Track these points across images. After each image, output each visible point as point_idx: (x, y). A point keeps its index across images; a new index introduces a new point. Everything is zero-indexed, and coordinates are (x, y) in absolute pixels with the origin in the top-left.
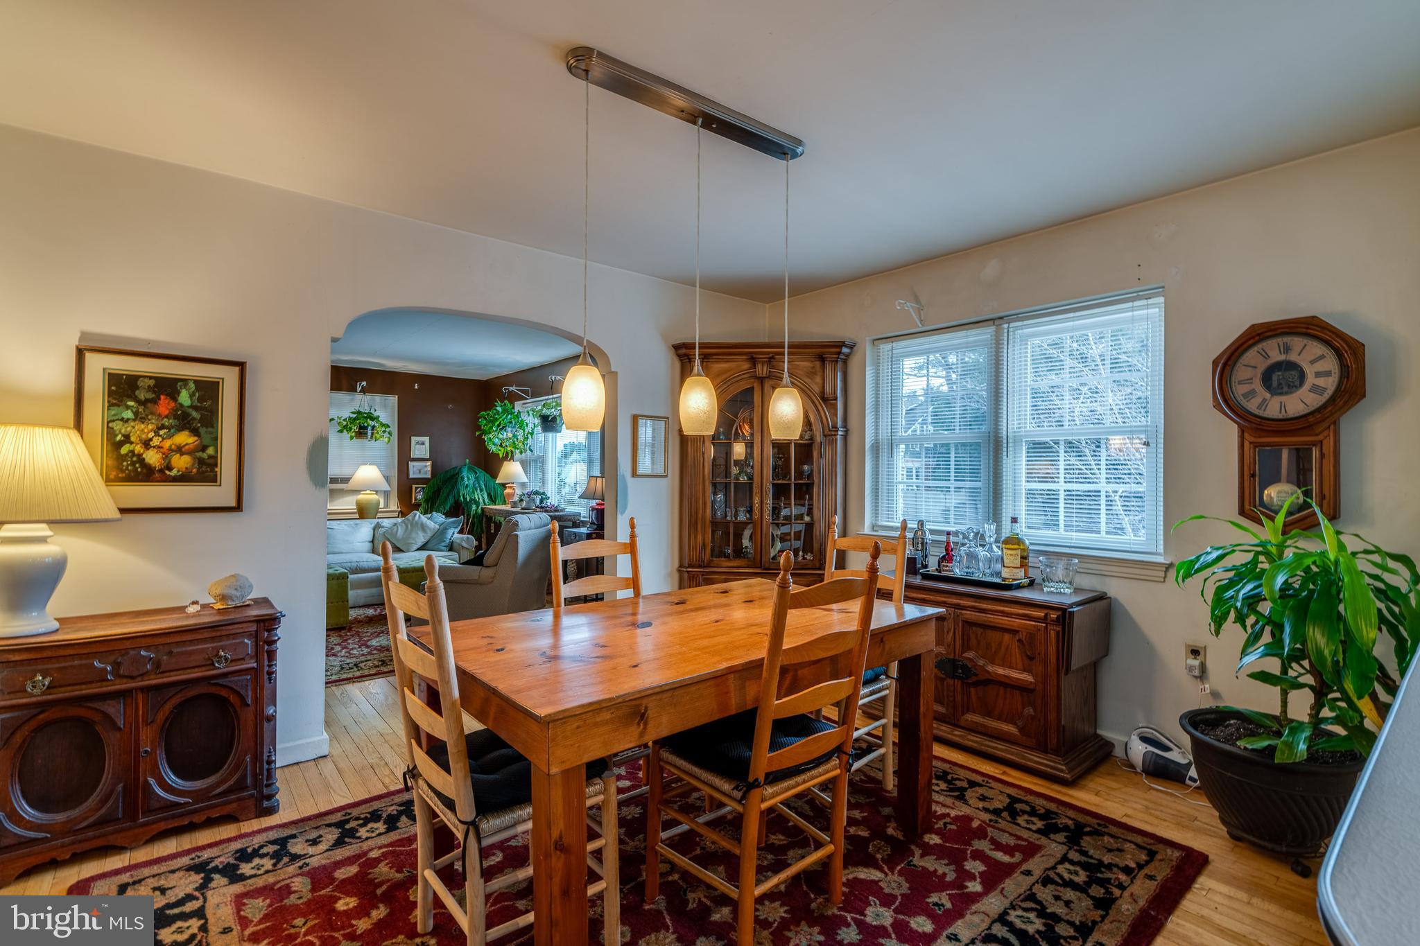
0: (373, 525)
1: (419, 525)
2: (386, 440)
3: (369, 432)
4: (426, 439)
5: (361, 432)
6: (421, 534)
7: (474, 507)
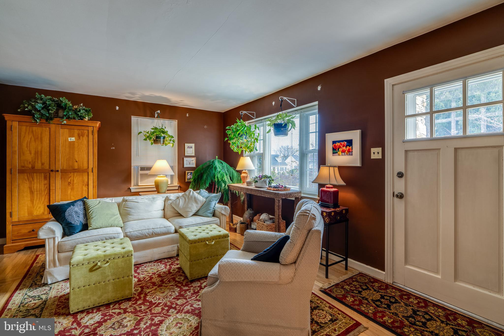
0: (164, 198)
1: (193, 198)
2: (171, 145)
3: (162, 140)
4: (193, 145)
5: (157, 140)
6: (194, 205)
7: (223, 185)
